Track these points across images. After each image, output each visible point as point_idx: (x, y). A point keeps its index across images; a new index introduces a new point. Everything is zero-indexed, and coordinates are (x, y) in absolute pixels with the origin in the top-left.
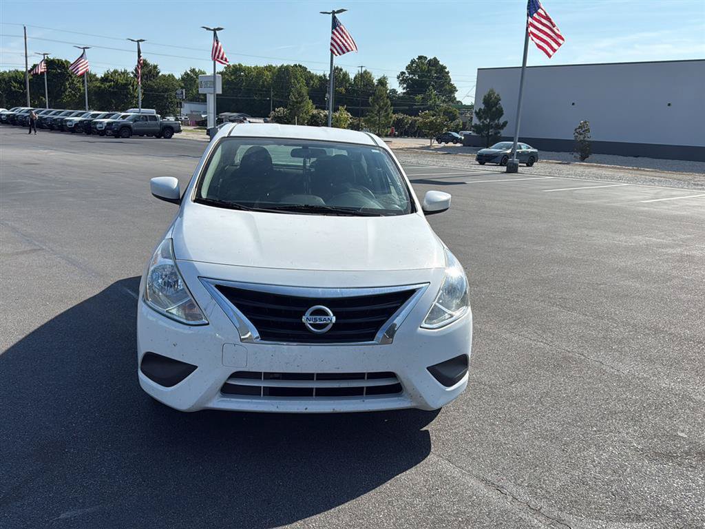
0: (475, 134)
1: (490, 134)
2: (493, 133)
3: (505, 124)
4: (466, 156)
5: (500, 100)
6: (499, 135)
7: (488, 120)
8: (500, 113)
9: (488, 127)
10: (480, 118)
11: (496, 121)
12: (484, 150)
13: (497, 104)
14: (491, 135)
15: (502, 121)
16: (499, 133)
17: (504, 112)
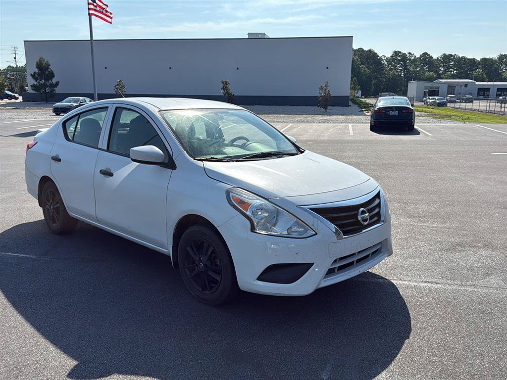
0: (35, 92)
1: (47, 91)
2: (49, 91)
3: (57, 84)
4: (34, 109)
5: (50, 65)
6: (54, 92)
7: (43, 81)
8: (52, 75)
9: (44, 86)
10: (36, 79)
11: (50, 82)
12: (58, 104)
13: (48, 68)
14: (49, 92)
15: (54, 81)
16: (54, 90)
17: (55, 75)
